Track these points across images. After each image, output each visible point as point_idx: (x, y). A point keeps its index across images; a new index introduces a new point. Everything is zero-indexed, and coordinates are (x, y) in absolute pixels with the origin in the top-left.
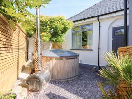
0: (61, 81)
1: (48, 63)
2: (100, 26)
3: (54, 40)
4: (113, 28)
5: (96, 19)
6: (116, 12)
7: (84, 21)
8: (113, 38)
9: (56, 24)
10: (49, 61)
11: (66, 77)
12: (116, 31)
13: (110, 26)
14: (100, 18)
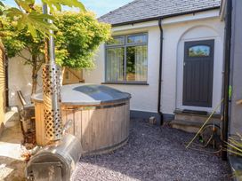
0: (101, 153)
1: (70, 117)
2: (162, 39)
3: (73, 64)
4: (186, 43)
5: (156, 23)
6: (194, 12)
7: (130, 27)
8: (185, 61)
9: (78, 29)
10: (74, 112)
11: (111, 145)
12: (190, 49)
13: (180, 40)
14: (164, 22)
